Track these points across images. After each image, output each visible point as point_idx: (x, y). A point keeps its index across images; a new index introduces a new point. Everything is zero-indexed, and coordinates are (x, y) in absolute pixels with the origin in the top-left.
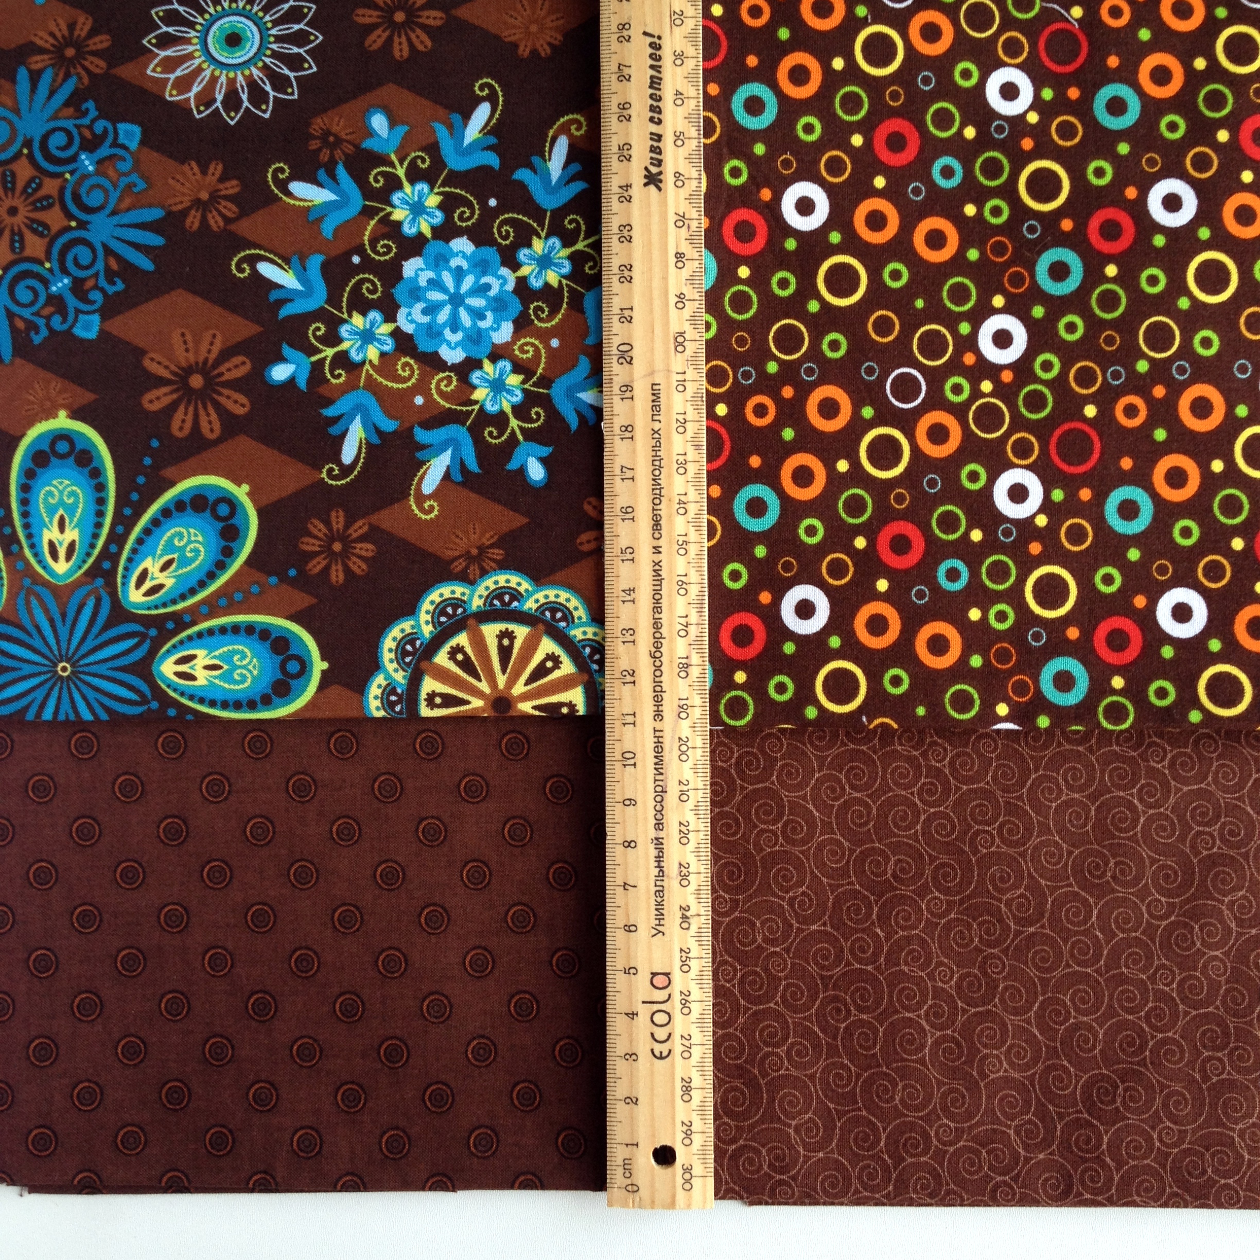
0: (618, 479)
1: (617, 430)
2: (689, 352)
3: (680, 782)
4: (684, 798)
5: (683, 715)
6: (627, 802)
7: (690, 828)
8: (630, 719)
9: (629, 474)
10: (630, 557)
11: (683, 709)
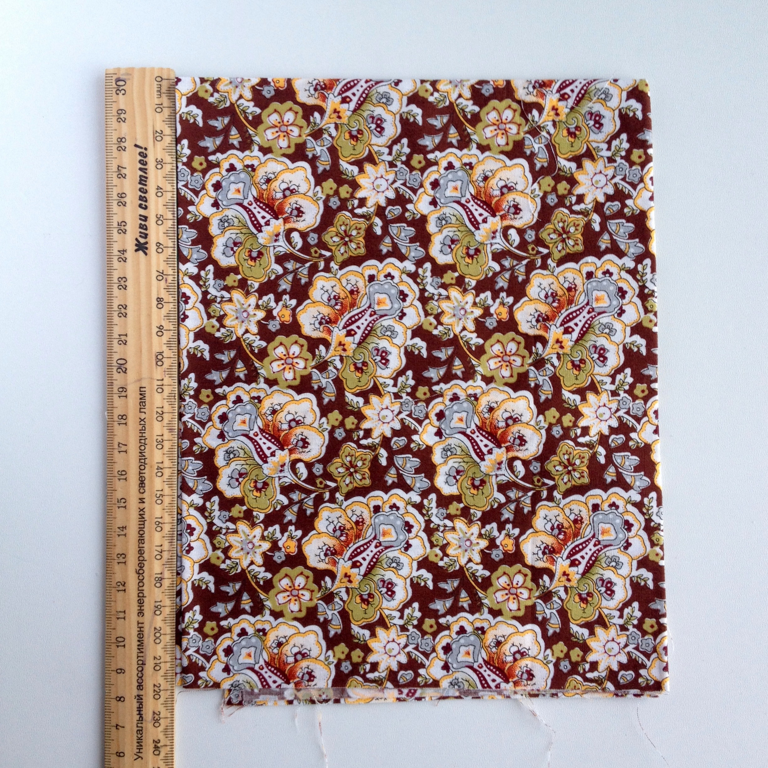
0: (116, 452)
1: (116, 418)
2: (166, 365)
3: (155, 658)
4: (158, 668)
5: (158, 613)
6: (119, 671)
7: (161, 688)
8: (122, 615)
9: (123, 448)
10: (123, 505)
11: (158, 608)
